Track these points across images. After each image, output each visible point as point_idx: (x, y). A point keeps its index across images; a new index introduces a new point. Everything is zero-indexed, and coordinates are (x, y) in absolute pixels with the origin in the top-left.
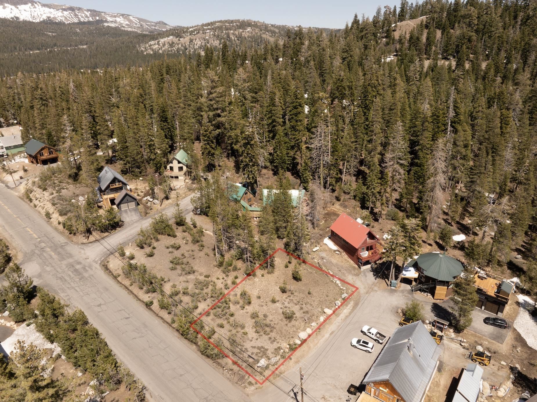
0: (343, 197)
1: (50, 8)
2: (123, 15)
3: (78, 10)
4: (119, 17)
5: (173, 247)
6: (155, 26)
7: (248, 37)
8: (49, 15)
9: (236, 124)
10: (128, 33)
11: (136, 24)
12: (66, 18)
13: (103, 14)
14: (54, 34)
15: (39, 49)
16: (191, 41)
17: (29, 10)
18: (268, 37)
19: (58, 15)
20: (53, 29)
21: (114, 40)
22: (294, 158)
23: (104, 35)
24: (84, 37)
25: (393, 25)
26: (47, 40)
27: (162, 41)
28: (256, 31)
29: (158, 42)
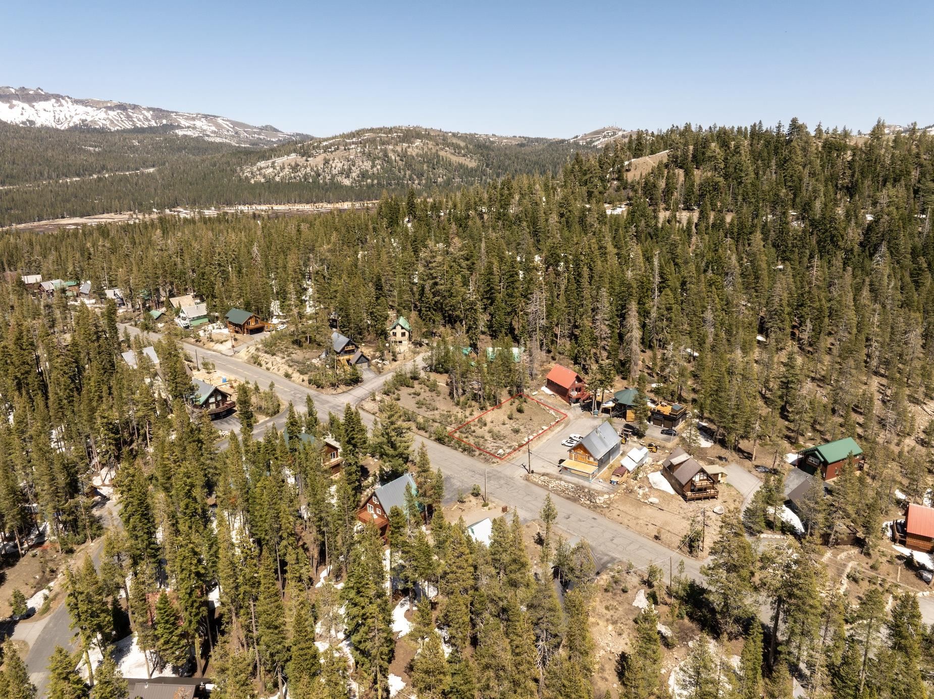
0: (558, 356)
1: (86, 106)
2: (206, 117)
3: (133, 109)
4: (200, 120)
5: (415, 394)
6: (259, 134)
7: (417, 155)
8: (84, 117)
9: (458, 292)
10: (218, 147)
11: (228, 131)
12: (112, 122)
13: (173, 115)
14: (97, 149)
15: (78, 175)
16: (326, 162)
17: (52, 109)
18: (449, 155)
19: (99, 118)
20: (94, 141)
21: (198, 159)
22: (511, 324)
23: (179, 149)
24: (147, 153)
25: (626, 163)
26: (90, 161)
27: (279, 161)
28: (430, 146)
29: (273, 163)
